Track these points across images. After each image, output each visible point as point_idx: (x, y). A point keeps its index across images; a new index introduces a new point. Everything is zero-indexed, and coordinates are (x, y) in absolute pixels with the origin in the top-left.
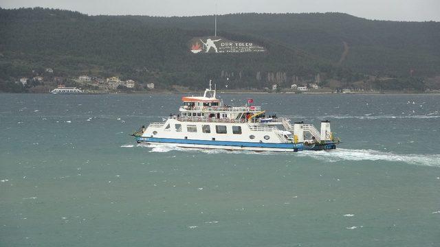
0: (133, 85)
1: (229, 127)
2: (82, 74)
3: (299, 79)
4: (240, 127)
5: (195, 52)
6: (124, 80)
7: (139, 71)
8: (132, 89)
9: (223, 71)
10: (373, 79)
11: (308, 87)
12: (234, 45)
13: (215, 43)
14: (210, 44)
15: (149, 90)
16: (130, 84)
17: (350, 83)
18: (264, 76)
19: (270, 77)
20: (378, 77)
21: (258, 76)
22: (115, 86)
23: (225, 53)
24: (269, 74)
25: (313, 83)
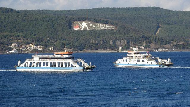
0: (42, 48)
1: (141, 60)
2: (13, 43)
3: (134, 44)
4: (144, 60)
5: (76, 29)
6: (36, 46)
7: (45, 40)
8: (41, 51)
9: (91, 40)
10: (175, 43)
11: (139, 48)
12: (97, 25)
13: (86, 24)
14: (84, 25)
15: (51, 51)
16: (40, 48)
17: (161, 46)
18: (114, 42)
19: (118, 43)
20: (178, 42)
21: (111, 43)
22: (31, 50)
23: (93, 30)
24: (117, 41)
25: (141, 46)
